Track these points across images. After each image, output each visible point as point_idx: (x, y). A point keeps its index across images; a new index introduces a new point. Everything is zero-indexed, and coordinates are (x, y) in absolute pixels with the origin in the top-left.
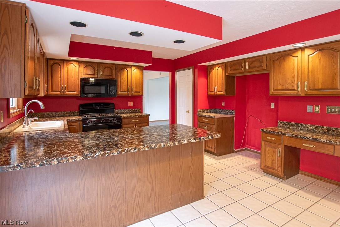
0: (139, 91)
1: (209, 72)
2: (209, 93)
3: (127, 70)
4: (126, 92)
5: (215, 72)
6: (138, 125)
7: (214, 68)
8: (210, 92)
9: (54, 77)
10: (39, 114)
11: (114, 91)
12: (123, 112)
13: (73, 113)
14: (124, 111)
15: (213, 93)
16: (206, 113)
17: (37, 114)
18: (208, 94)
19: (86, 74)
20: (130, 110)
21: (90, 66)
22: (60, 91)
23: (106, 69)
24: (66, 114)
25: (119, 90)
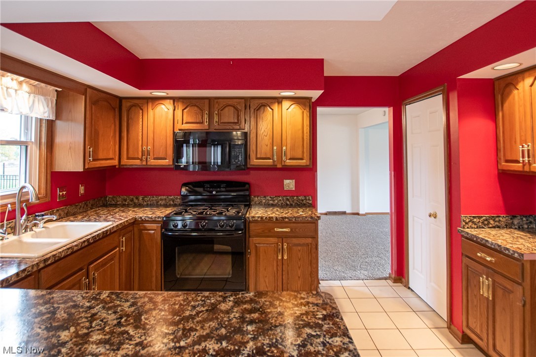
0: (300, 157)
1: (499, 98)
2: (504, 165)
3: (273, 110)
4: (269, 159)
5: (521, 95)
6: (289, 240)
7: (517, 83)
8: (507, 161)
9: (131, 132)
10: (118, 200)
11: (240, 156)
12: (271, 202)
13: (172, 199)
14: (274, 201)
15: (517, 167)
16: (494, 227)
17: (115, 199)
18: (500, 167)
19: (186, 123)
20: (288, 200)
21: (195, 106)
22: (140, 157)
23: (227, 109)
24: (160, 202)
25: (253, 155)
